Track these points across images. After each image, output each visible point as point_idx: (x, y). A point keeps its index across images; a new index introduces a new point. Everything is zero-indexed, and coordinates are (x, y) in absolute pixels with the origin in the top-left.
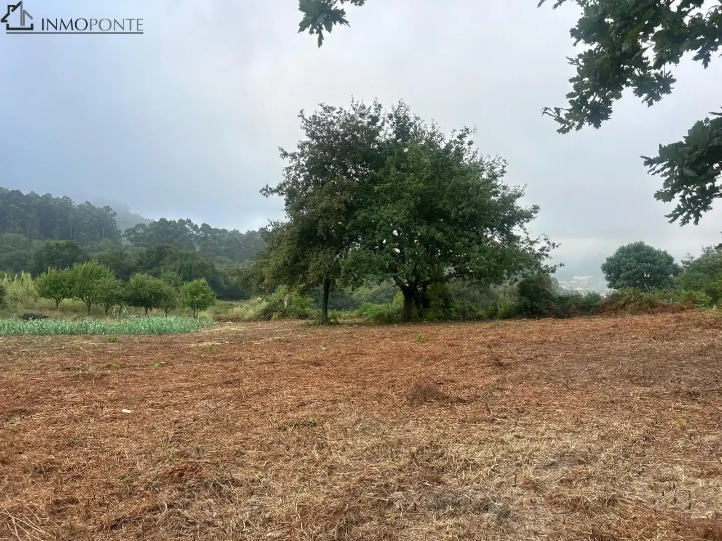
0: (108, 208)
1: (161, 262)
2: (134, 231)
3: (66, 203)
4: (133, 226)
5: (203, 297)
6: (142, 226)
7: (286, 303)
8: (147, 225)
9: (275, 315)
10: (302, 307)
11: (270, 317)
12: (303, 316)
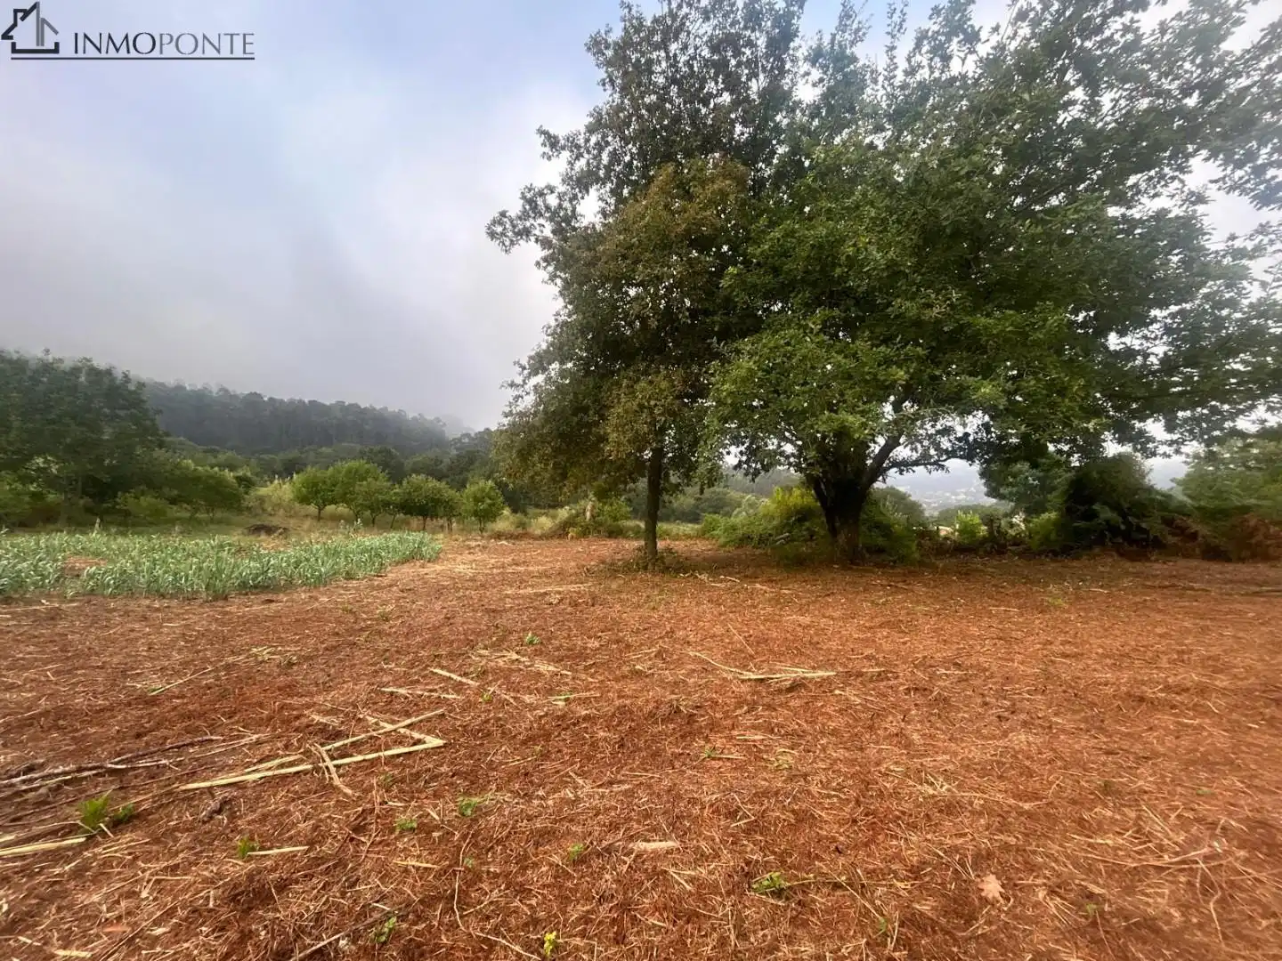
0: (438, 420)
1: (471, 467)
2: (460, 440)
3: (399, 416)
4: (459, 436)
5: (490, 505)
6: (467, 435)
7: (588, 514)
8: (473, 435)
9: (572, 532)
10: (615, 519)
11: (568, 533)
12: (615, 533)
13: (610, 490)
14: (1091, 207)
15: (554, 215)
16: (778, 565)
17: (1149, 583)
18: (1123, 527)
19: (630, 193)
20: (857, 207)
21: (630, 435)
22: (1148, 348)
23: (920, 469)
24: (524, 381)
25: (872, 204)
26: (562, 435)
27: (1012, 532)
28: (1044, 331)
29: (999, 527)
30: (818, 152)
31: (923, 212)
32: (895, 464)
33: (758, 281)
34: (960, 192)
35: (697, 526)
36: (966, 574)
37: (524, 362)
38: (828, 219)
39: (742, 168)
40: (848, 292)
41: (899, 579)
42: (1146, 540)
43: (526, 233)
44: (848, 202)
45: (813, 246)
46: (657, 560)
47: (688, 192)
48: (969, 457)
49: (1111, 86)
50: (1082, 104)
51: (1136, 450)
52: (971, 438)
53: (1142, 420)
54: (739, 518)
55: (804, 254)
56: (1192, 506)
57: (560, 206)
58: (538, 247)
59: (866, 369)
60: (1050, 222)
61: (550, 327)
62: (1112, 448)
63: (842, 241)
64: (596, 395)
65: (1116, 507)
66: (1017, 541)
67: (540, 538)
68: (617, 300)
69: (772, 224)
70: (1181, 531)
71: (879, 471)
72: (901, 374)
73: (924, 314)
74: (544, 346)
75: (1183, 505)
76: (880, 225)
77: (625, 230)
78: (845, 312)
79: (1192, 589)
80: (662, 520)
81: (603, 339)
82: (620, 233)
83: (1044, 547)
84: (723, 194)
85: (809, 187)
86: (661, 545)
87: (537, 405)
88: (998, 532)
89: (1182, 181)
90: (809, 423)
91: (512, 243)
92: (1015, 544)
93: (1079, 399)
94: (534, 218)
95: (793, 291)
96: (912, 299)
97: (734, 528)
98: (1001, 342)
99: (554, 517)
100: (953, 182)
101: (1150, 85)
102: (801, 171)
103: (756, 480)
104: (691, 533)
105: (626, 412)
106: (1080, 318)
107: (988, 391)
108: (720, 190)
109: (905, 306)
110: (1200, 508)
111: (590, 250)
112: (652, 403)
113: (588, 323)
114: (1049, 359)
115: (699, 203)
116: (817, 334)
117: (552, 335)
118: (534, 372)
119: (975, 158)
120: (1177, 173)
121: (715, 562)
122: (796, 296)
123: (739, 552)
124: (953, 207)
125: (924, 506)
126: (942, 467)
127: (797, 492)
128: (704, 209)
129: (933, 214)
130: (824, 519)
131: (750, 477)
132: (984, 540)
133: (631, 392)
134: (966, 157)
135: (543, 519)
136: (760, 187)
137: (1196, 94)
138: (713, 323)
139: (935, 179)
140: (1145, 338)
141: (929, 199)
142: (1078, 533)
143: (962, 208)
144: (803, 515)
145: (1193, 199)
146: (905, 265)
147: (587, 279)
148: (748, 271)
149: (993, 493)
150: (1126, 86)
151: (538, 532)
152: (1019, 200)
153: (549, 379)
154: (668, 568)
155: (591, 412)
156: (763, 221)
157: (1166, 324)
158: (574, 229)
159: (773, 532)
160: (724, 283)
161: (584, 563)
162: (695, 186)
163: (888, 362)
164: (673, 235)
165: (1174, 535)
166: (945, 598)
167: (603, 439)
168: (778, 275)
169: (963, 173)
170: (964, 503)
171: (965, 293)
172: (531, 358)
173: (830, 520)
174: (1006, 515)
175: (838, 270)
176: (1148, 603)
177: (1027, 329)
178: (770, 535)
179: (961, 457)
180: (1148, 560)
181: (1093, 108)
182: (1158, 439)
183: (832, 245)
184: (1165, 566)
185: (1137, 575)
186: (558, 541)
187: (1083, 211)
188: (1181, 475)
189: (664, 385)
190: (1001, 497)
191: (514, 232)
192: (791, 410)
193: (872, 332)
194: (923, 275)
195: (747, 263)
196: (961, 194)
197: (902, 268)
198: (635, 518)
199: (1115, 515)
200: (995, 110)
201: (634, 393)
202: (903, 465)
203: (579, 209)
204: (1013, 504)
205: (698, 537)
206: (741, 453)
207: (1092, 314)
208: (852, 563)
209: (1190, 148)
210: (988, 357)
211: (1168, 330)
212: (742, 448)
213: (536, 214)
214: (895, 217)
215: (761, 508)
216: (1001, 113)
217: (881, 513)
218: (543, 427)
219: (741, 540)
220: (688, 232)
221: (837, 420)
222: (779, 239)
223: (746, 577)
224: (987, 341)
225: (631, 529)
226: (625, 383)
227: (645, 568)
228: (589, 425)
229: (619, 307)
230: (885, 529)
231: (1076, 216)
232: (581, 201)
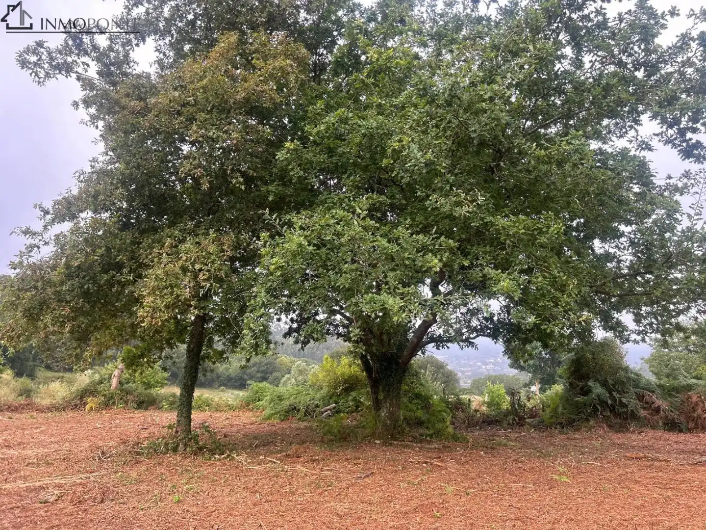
7: (114, 381)
9: (91, 402)
10: (148, 386)
11: (85, 404)
12: (146, 403)
13: (142, 356)
14: (577, 142)
15: (101, 56)
16: (322, 441)
17: (628, 455)
18: (610, 402)
19: (191, 50)
20: (403, 107)
21: (169, 300)
22: (620, 256)
23: (454, 346)
24: (45, 227)
25: (415, 106)
26: (86, 294)
27: (529, 405)
28: (547, 236)
29: (519, 400)
30: (372, 53)
31: (456, 122)
32: (432, 340)
33: (314, 159)
34: (485, 111)
35: (241, 393)
36: (492, 449)
37: (48, 205)
38: (378, 114)
39: (304, 50)
40: (394, 182)
41: (434, 455)
42: (626, 413)
43: (67, 68)
44: (396, 101)
45: (364, 135)
46: (190, 439)
47: (249, 62)
48: (494, 336)
49: (590, 51)
50: (570, 60)
51: (616, 336)
52: (495, 318)
53: (619, 311)
54: (287, 386)
55: (357, 140)
56: (656, 383)
57: (111, 49)
58: (78, 84)
59: (406, 255)
60: (550, 148)
61: (83, 173)
62: (600, 334)
63: (389, 134)
64: (133, 251)
65: (604, 384)
66: (533, 414)
67: (49, 409)
68: (167, 155)
69: (329, 109)
70: (649, 406)
71: (419, 345)
72: (435, 263)
73: (455, 211)
74: (75, 192)
75: (649, 383)
76: (421, 127)
77: (182, 86)
78: (390, 198)
79: (658, 460)
80: (203, 385)
81: (147, 193)
82: (176, 89)
83: (554, 420)
84: (283, 72)
85: (363, 81)
86: (197, 417)
87: (57, 257)
88: (519, 405)
89: (636, 131)
90: (354, 300)
91: (48, 75)
92: (532, 416)
93: (574, 296)
94: (78, 55)
95: (345, 172)
96: (446, 196)
97: (280, 398)
98: (516, 241)
99: (71, 383)
100: (479, 102)
101: (613, 56)
102: (357, 65)
103: (306, 349)
104: (235, 403)
105: (167, 274)
106: (574, 224)
107: (506, 284)
108: (281, 67)
109: (439, 201)
110: (660, 386)
111: (141, 99)
112: (197, 267)
113: (132, 174)
114: (551, 260)
115: (261, 76)
116: (364, 218)
117: (86, 181)
118: (59, 218)
119: (495, 87)
120: (633, 124)
121: (255, 438)
122: (348, 177)
123: (285, 425)
124: (479, 122)
125: (460, 374)
126: (472, 344)
127: (345, 360)
128: (265, 82)
129: (464, 125)
130: (369, 389)
131: (300, 346)
132: (508, 413)
133: (175, 253)
134: (489, 84)
135: (55, 386)
136: (321, 70)
137: (642, 70)
138: (268, 192)
139: (465, 97)
140: (617, 247)
141: (461, 111)
142: (578, 408)
143: (486, 125)
144: (350, 385)
145: (644, 146)
146: (441, 165)
147: (135, 128)
148: (305, 148)
149: (515, 365)
150: (600, 53)
151: (46, 402)
152: (529, 123)
153: (75, 231)
154: (201, 449)
155: (125, 270)
156: (320, 105)
157: (630, 238)
158: (126, 74)
159: (321, 403)
160: (281, 155)
161: (101, 443)
162: (258, 59)
163: (424, 250)
164: (232, 101)
165: (645, 408)
166: (473, 475)
167: (138, 301)
168: (331, 157)
169: (486, 97)
170: (493, 373)
171: (488, 195)
172: (56, 203)
173: (375, 392)
174: (526, 385)
175: (385, 161)
176: (629, 475)
177: (536, 233)
178: (317, 406)
179: (488, 336)
180: (628, 430)
181: (578, 63)
182: (630, 328)
183: (381, 137)
184: (640, 437)
185: (620, 446)
186: (71, 414)
187: (572, 144)
188: (647, 356)
189: (212, 248)
190: (522, 369)
191: (51, 65)
192: (339, 286)
193: (413, 220)
194: (456, 175)
195: (304, 140)
196: (486, 112)
197: (438, 167)
198: (173, 384)
199: (604, 391)
200: (511, 52)
201: (178, 253)
202: (439, 341)
203: (133, 55)
204: (530, 375)
205: (241, 408)
206: (292, 320)
207: (582, 220)
208: (394, 438)
209: (641, 108)
210: (507, 254)
211: (632, 243)
212: (294, 316)
213: (80, 50)
214: (434, 122)
215: (310, 377)
216: (515, 54)
217: (421, 384)
218: (62, 283)
219: (287, 412)
220: (247, 100)
221: (380, 301)
222: (333, 124)
223: (288, 456)
224: (505, 240)
225: (165, 398)
226: (169, 241)
227: (175, 450)
228: (123, 285)
229: (170, 161)
230: (424, 401)
231: (567, 147)
232: (136, 48)
